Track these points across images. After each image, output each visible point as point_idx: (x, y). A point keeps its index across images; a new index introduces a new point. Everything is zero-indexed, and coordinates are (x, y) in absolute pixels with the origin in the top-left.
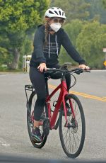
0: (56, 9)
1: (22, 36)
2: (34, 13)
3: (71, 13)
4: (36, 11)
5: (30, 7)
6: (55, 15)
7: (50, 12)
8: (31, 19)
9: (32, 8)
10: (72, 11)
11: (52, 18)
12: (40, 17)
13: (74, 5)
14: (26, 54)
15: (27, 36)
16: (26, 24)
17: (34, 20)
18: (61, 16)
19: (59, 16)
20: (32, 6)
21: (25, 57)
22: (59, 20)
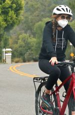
0: (63, 6)
1: (2, 32)
2: (12, 13)
3: (42, 13)
4: (13, 12)
5: (7, 8)
6: (62, 12)
7: (58, 9)
8: (9, 18)
9: (10, 9)
10: (44, 11)
11: (60, 15)
12: (17, 16)
13: (45, 6)
14: (5, 47)
15: (6, 32)
16: (5, 23)
17: (11, 19)
18: (68, 13)
19: (66, 13)
20: (9, 7)
21: (4, 50)
22: (66, 16)
